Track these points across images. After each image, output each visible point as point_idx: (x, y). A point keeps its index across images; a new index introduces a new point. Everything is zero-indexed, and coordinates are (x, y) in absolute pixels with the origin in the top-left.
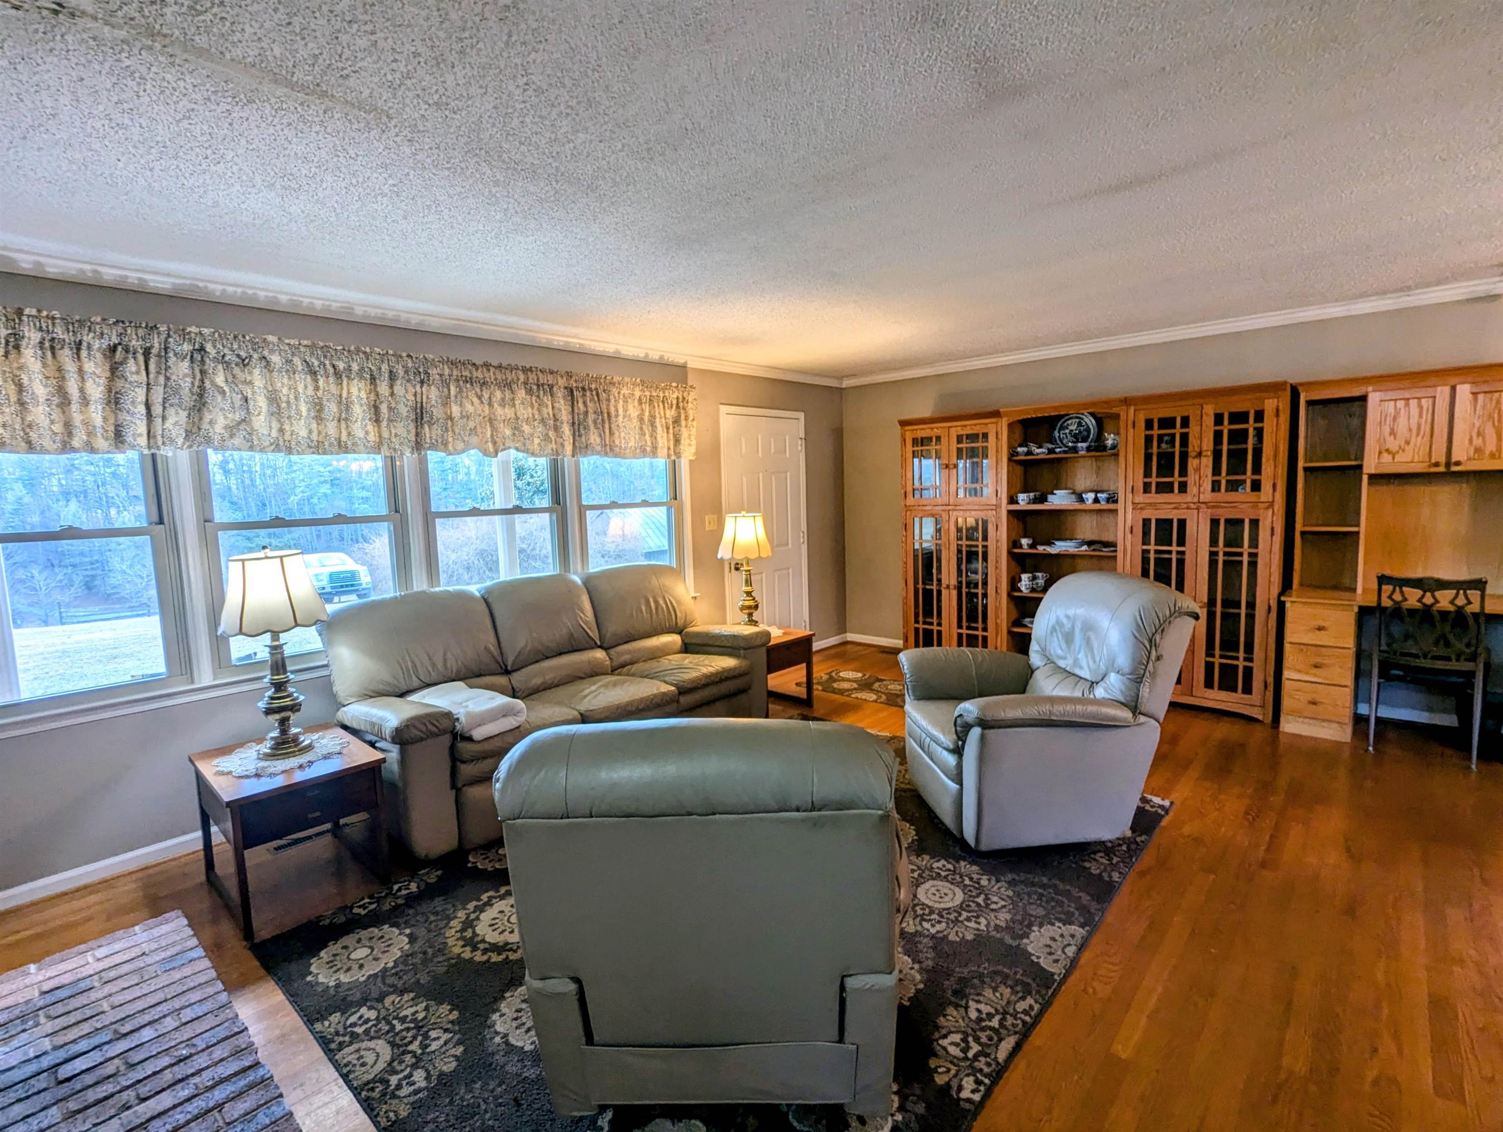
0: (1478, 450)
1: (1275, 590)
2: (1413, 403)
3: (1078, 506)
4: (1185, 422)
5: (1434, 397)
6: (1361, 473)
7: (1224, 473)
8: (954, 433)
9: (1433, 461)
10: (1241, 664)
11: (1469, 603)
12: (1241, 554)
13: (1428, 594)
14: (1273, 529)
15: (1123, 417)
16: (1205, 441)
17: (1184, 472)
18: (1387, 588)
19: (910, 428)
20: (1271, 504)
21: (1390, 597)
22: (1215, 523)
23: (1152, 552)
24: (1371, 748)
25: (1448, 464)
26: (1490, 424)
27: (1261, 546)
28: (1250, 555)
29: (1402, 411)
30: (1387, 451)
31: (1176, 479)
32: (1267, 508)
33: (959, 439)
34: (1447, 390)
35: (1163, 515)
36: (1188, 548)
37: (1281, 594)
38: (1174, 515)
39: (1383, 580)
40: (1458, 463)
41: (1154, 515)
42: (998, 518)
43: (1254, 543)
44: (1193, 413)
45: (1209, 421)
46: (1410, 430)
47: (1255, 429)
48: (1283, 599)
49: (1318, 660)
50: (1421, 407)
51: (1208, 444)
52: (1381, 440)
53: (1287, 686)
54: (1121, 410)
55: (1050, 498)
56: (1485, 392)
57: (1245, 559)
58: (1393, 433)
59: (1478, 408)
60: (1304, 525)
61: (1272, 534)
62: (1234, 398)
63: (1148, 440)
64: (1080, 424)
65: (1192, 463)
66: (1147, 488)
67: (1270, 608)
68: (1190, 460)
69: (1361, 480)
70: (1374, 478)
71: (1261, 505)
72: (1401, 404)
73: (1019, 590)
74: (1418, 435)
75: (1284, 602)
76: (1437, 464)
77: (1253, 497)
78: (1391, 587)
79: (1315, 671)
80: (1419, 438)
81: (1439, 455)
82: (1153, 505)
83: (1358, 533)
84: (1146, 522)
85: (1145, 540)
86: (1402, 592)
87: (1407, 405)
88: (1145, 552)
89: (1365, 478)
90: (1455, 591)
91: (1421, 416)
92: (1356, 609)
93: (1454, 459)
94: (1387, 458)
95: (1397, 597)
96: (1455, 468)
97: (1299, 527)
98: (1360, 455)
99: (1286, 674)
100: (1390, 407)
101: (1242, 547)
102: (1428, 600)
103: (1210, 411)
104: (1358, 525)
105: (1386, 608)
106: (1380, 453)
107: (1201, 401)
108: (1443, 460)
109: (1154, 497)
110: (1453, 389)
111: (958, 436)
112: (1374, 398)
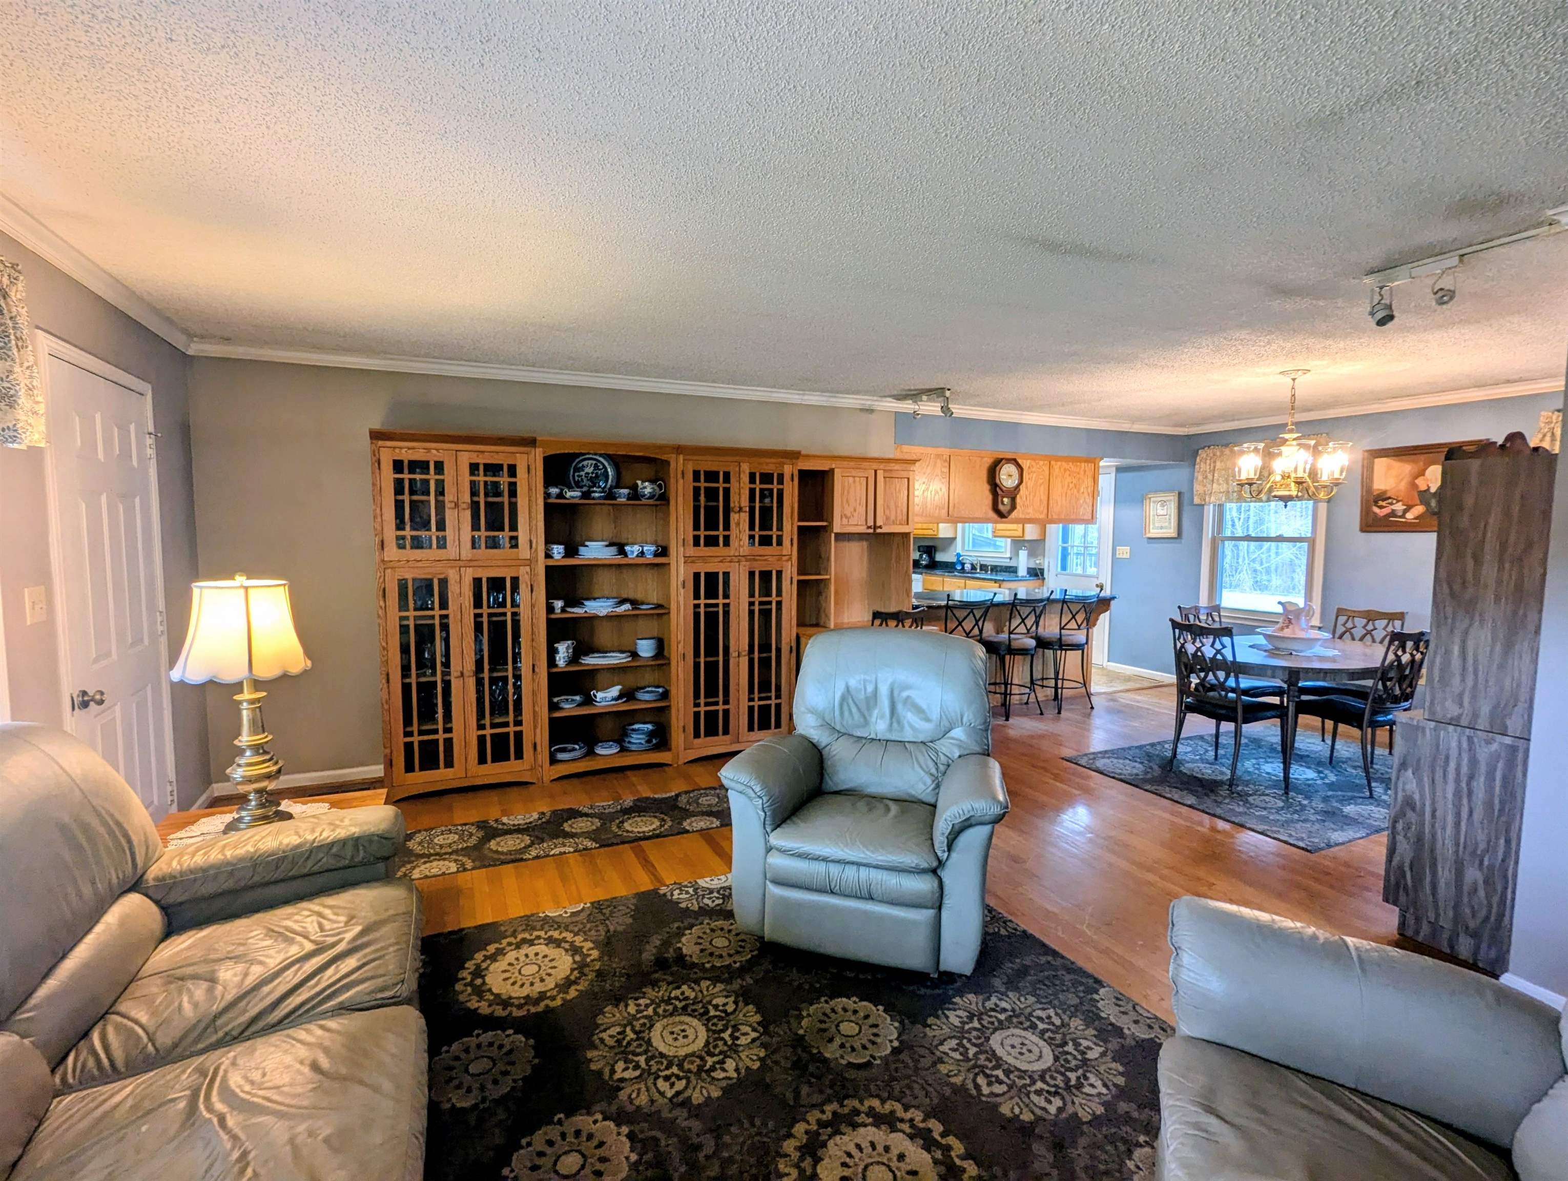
1: (794, 632)
2: (858, 481)
3: (620, 559)
4: (727, 478)
5: (867, 477)
6: (831, 533)
7: (757, 529)
8: (465, 459)
9: (867, 525)
12: (771, 603)
14: (791, 578)
15: (673, 465)
16: (743, 499)
17: (727, 527)
19: (389, 443)
20: (790, 556)
22: (752, 574)
23: (702, 606)
25: (875, 527)
26: (893, 499)
27: (784, 594)
28: (777, 603)
29: (852, 486)
30: (845, 514)
31: (721, 533)
32: (788, 560)
33: (474, 468)
35: (711, 568)
36: (732, 601)
37: (798, 633)
38: (720, 568)
40: (880, 527)
41: (704, 568)
42: (533, 574)
43: (779, 592)
44: (732, 469)
45: (745, 478)
46: (857, 502)
47: (778, 489)
50: (862, 485)
51: (745, 503)
52: (842, 506)
54: (672, 458)
55: (582, 550)
56: (889, 478)
57: (774, 607)
58: (848, 502)
59: (887, 488)
60: (799, 574)
61: (791, 583)
62: (763, 460)
63: (696, 491)
64: (596, 467)
65: (734, 517)
66: (696, 543)
68: (732, 515)
69: (831, 538)
70: (839, 536)
71: (783, 558)
72: (851, 481)
73: (556, 666)
74: (860, 502)
76: (869, 527)
77: (777, 551)
80: (861, 505)
81: (870, 520)
82: (703, 559)
83: (830, 581)
84: (697, 576)
85: (697, 596)
87: (855, 483)
88: (697, 606)
89: (833, 536)
91: (861, 490)
93: (879, 522)
94: (844, 520)
96: (879, 531)
98: (831, 518)
101: (771, 596)
103: (746, 468)
104: (830, 574)
106: (841, 516)
107: (737, 458)
108: (872, 523)
109: (703, 551)
110: (875, 471)
111: (471, 465)
112: (837, 474)
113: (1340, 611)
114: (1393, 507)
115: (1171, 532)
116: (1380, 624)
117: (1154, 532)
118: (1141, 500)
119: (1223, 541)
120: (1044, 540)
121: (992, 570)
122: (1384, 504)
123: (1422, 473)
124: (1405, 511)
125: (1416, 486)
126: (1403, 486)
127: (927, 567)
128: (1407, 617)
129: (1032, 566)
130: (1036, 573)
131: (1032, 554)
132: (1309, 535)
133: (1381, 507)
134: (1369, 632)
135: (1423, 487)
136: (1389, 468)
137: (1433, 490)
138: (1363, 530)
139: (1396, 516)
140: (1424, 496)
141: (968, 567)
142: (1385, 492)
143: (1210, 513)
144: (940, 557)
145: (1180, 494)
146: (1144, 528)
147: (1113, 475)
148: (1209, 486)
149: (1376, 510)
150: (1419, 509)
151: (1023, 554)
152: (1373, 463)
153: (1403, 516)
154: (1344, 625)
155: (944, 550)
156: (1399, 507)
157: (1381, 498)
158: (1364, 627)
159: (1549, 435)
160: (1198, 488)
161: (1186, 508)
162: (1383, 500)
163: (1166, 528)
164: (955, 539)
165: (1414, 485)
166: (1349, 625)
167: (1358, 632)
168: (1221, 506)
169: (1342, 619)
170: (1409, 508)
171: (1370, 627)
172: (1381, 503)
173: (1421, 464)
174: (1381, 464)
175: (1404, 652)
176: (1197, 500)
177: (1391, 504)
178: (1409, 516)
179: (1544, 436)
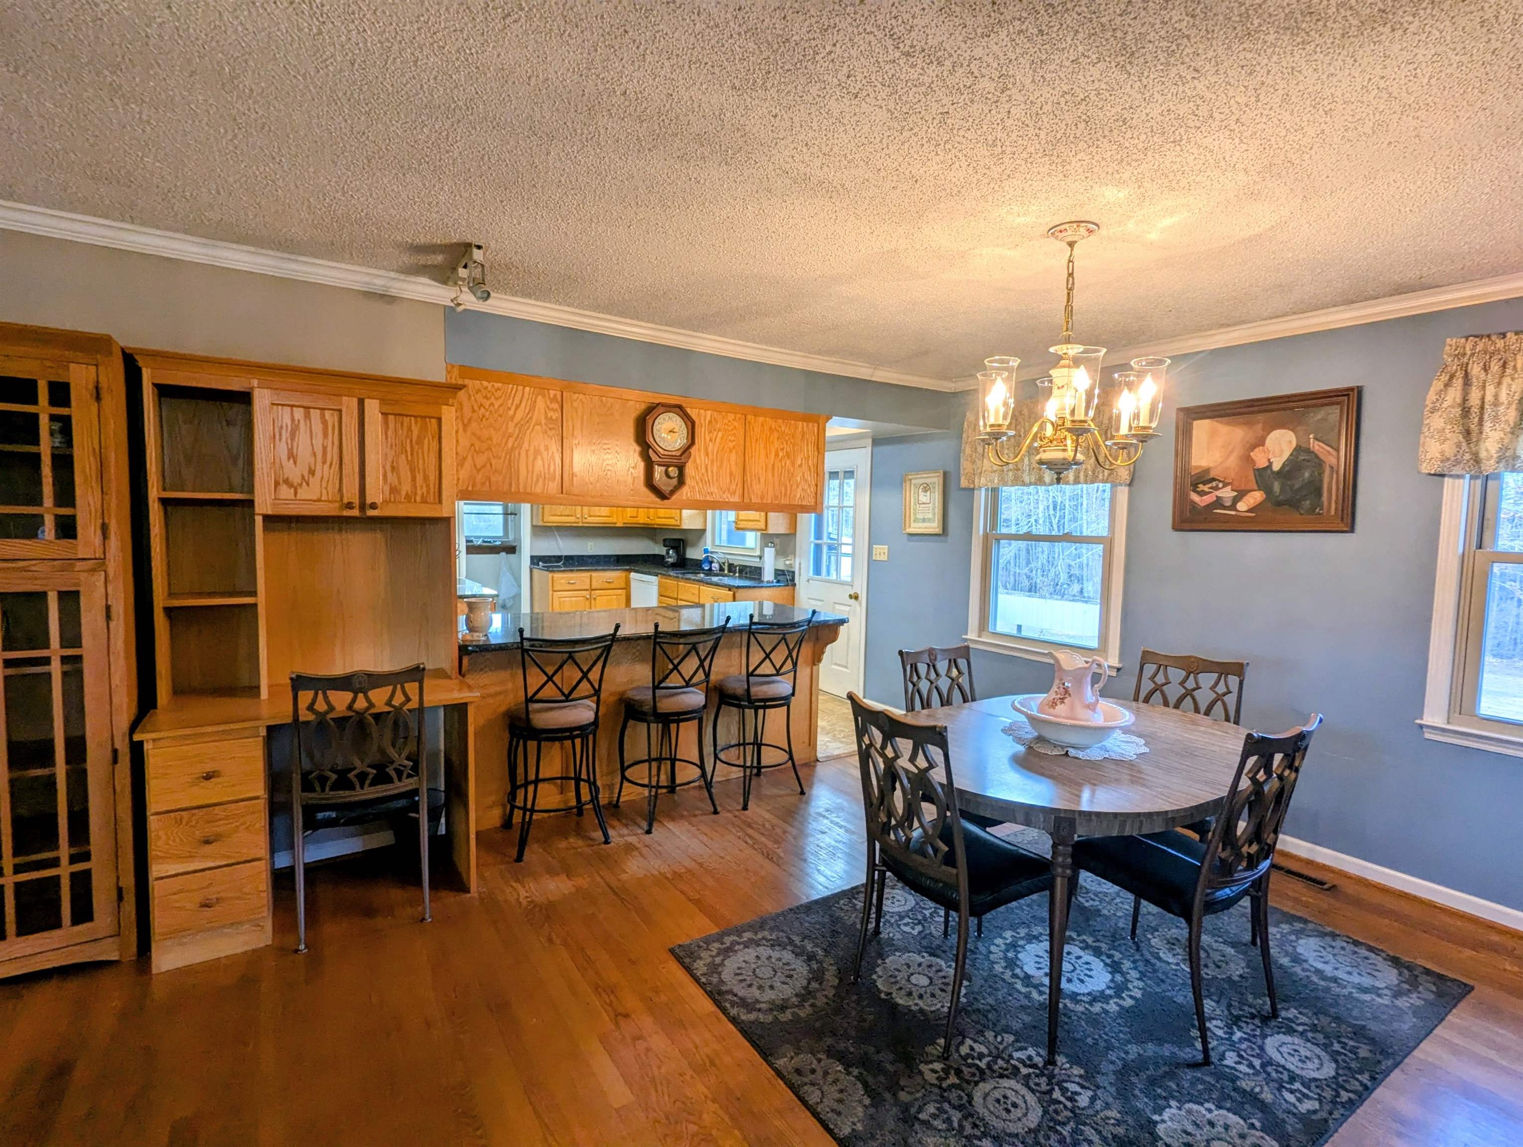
0: (394, 490)
1: (123, 720)
2: (315, 414)
5: (340, 411)
6: (252, 515)
9: (345, 501)
10: (64, 871)
11: (408, 700)
12: (47, 661)
13: (361, 695)
14: (108, 608)
18: (306, 697)
20: (101, 562)
21: (311, 708)
24: (302, 947)
25: (363, 507)
26: (403, 456)
27: (86, 640)
28: (64, 660)
29: (302, 422)
30: (287, 481)
32: (93, 570)
34: (355, 401)
37: (134, 727)
39: (299, 683)
40: (373, 506)
43: (71, 637)
46: (314, 454)
47: (53, 418)
48: (137, 737)
49: (209, 830)
50: (324, 422)
52: (278, 466)
53: (157, 889)
56: (395, 415)
57: (56, 669)
58: (291, 455)
59: (390, 433)
60: (171, 595)
61: (108, 617)
67: (115, 752)
69: (253, 521)
70: (271, 520)
71: (79, 565)
72: (299, 413)
74: (324, 462)
75: (141, 743)
76: (349, 506)
77: (63, 548)
78: (311, 694)
79: (208, 849)
80: (326, 467)
81: (351, 494)
83: (255, 605)
86: (326, 697)
87: (307, 416)
89: (259, 520)
90: (391, 688)
91: (325, 435)
92: (263, 732)
93: (369, 501)
94: (286, 492)
95: (321, 706)
96: (371, 513)
97: (160, 599)
98: (249, 485)
99: (156, 870)
100: (285, 416)
101: (47, 646)
102: (361, 703)
104: (254, 594)
105: (307, 723)
106: (277, 484)
108: (356, 501)
110: (361, 403)
112: (262, 399)
113: (1147, 657)
114: (1219, 493)
115: (934, 527)
116: (1207, 679)
117: (915, 528)
118: (901, 482)
119: (998, 540)
120: (794, 534)
121: (741, 572)
122: (1206, 488)
123: (1260, 442)
124: (1236, 500)
125: (1253, 462)
126: (1233, 461)
127: (674, 566)
128: (1249, 674)
129: (781, 567)
130: (786, 578)
131: (780, 553)
132: (1105, 534)
133: (1202, 494)
134: (1189, 693)
135: (1261, 463)
136: (1213, 434)
137: (1276, 467)
138: (1176, 528)
139: (1225, 508)
140: (1263, 477)
141: (715, 566)
142: (1207, 471)
143: (981, 498)
144: (693, 554)
145: (945, 474)
146: (904, 520)
147: (869, 449)
148: (979, 463)
149: (1195, 497)
150: (1256, 497)
151: (769, 552)
152: (1191, 425)
153: (1233, 507)
154: (1152, 678)
155: (694, 545)
156: (1227, 494)
157: (1202, 479)
158: (1182, 683)
159: (1460, 374)
160: (965, 465)
161: (954, 494)
162: (1204, 483)
163: (929, 520)
164: (704, 531)
165: (1247, 459)
166: (1160, 679)
167: (1174, 692)
168: (995, 491)
169: (1150, 669)
170: (1241, 494)
171: (1190, 684)
172: (1201, 487)
173: (1259, 426)
174: (1201, 428)
175: (1269, 773)
176: (964, 483)
177: (1217, 488)
178: (1242, 506)
179: (1452, 377)
